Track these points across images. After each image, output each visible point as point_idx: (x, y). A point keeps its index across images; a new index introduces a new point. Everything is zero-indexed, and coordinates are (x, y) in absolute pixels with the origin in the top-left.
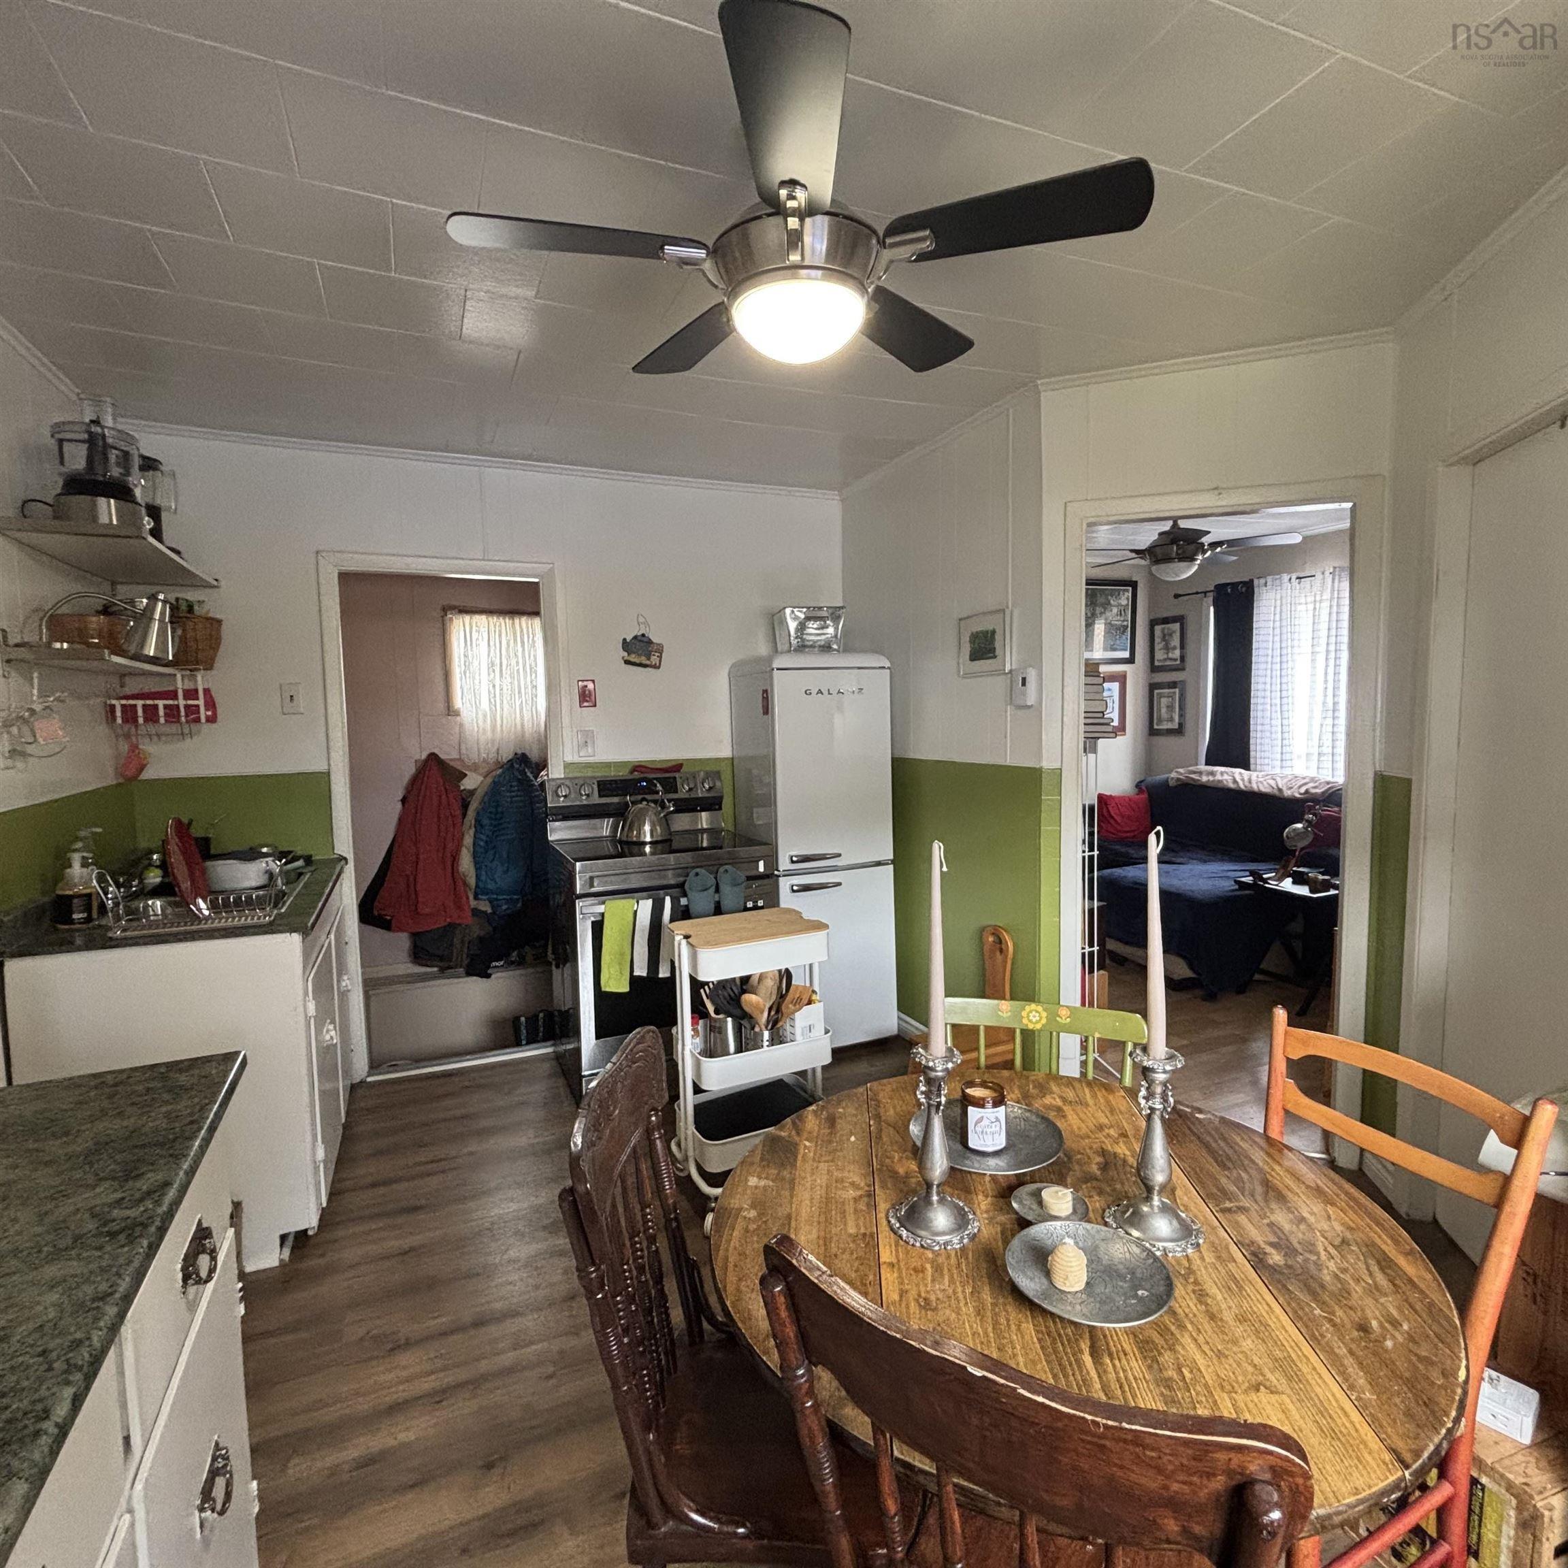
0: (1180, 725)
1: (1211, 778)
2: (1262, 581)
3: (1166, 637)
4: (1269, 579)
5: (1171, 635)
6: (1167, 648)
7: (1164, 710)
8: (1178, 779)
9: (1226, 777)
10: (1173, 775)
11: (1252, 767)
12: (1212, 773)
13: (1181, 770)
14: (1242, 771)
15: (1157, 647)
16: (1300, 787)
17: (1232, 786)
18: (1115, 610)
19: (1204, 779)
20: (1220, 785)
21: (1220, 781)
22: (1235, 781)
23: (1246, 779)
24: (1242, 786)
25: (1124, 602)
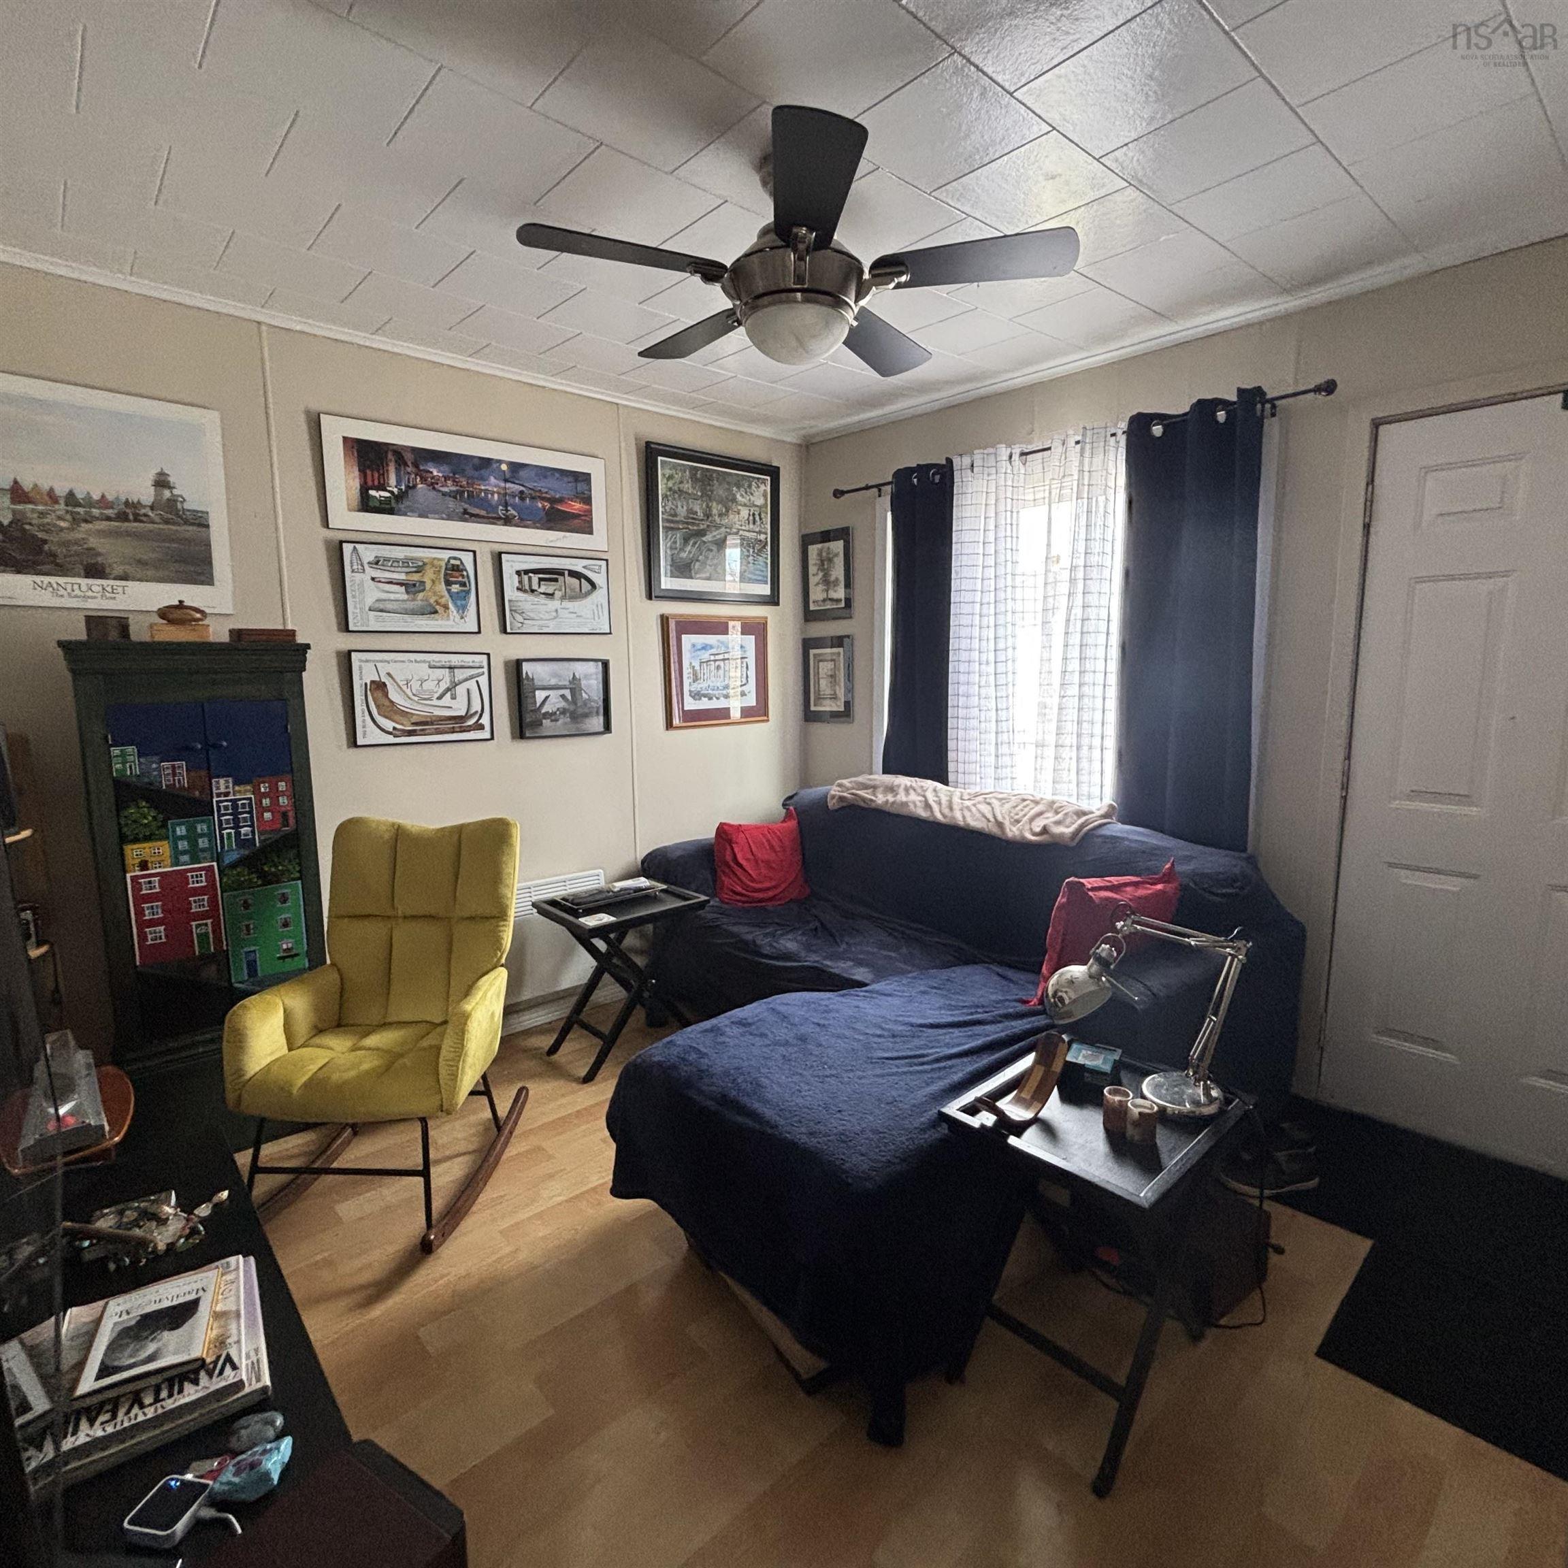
0: (847, 704)
1: (890, 798)
2: (966, 461)
3: (826, 562)
4: (978, 456)
5: (830, 560)
6: (827, 582)
7: (824, 683)
8: (841, 799)
9: (913, 797)
10: (834, 790)
11: (951, 777)
12: (891, 789)
13: (845, 782)
14: (939, 785)
15: (813, 580)
16: (1032, 820)
17: (922, 813)
18: (745, 513)
19: (880, 799)
20: (904, 812)
21: (905, 804)
22: (927, 806)
23: (944, 800)
24: (939, 816)
25: (760, 501)
